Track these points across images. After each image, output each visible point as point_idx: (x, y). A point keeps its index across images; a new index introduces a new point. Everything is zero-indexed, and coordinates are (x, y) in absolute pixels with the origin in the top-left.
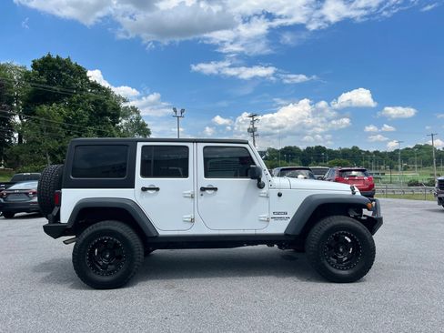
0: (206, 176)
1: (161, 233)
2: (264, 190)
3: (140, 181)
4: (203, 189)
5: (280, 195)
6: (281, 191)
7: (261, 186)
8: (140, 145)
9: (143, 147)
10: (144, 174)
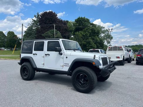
0: (48, 51)
1: (38, 67)
2: (62, 56)
3: (34, 52)
4: (46, 55)
5: (67, 58)
6: (67, 56)
7: (61, 54)
8: (35, 41)
9: (35, 42)
10: (35, 50)
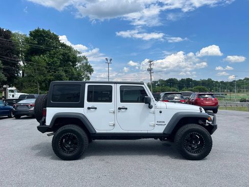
0: (121, 101)
2: (152, 110)
3: (87, 104)
4: (120, 109)
5: (161, 112)
7: (150, 107)
9: (89, 86)
10: (89, 100)
